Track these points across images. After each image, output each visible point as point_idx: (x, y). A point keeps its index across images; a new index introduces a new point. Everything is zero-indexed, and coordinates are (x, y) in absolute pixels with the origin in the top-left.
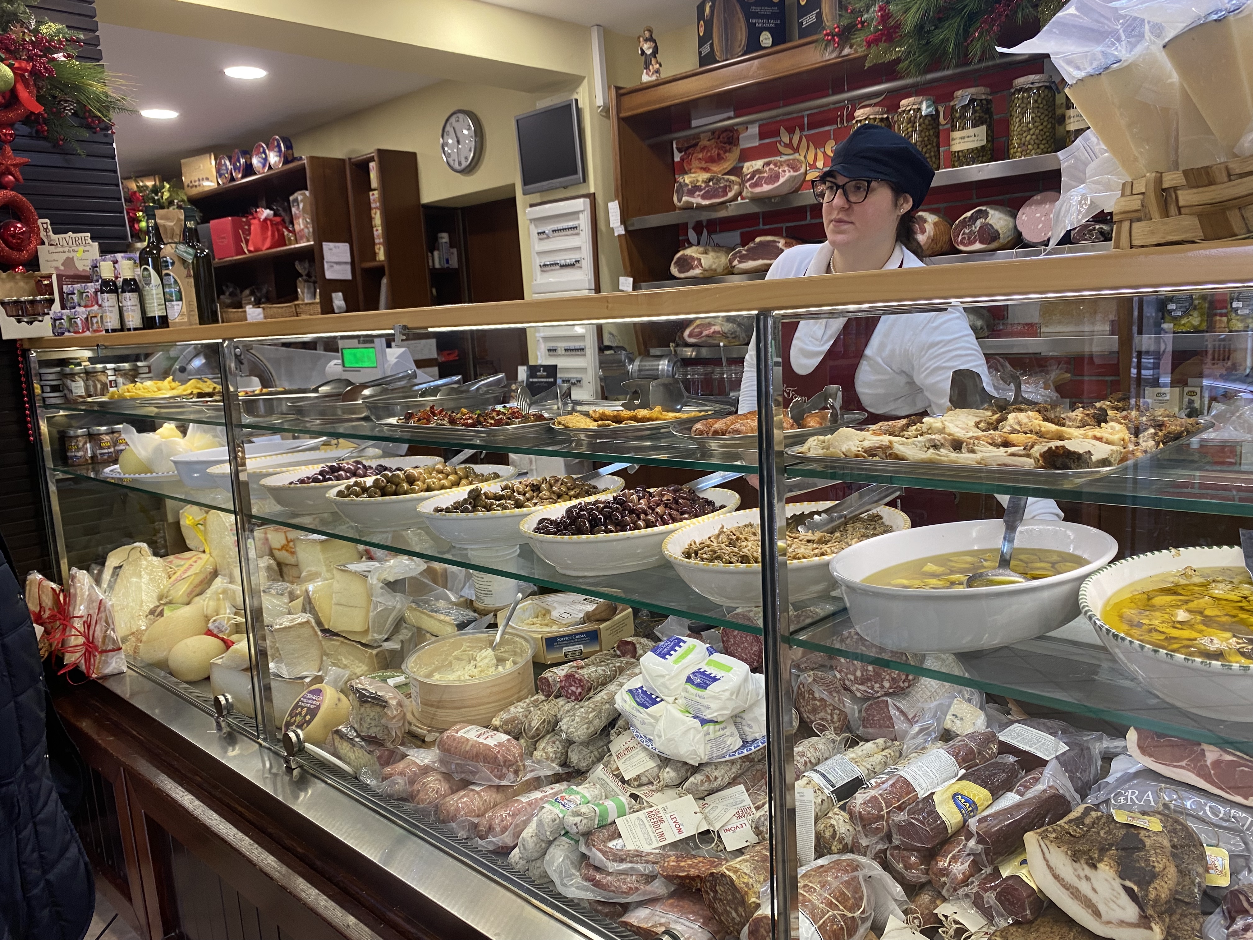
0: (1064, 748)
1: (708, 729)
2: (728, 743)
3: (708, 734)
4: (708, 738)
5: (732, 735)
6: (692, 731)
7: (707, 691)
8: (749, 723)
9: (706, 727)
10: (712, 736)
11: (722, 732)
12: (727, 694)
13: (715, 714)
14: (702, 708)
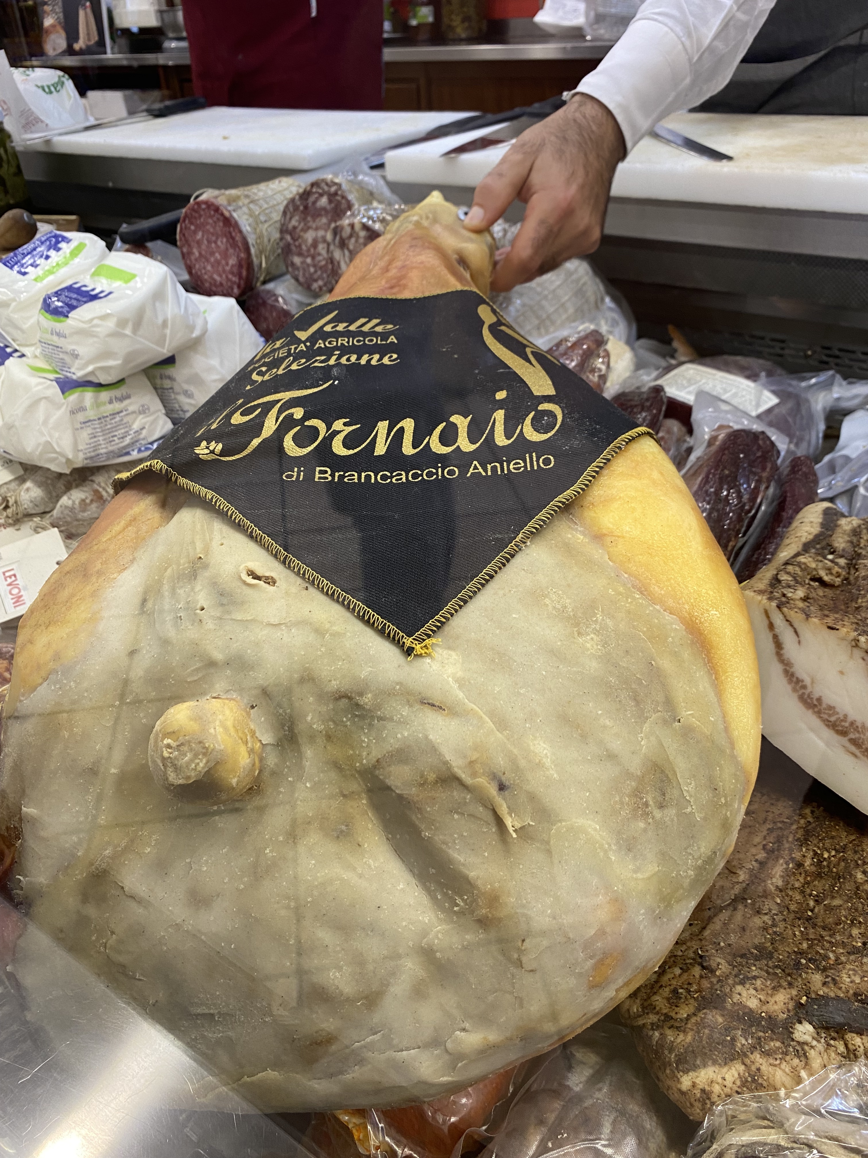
0: (770, 400)
1: (81, 400)
2: (136, 426)
3: (82, 409)
4: (81, 417)
5: (143, 411)
6: (43, 405)
7: (70, 321)
8: (186, 387)
9: (74, 397)
10: (91, 414)
11: (117, 406)
12: (111, 324)
13: (90, 368)
14: (67, 359)
